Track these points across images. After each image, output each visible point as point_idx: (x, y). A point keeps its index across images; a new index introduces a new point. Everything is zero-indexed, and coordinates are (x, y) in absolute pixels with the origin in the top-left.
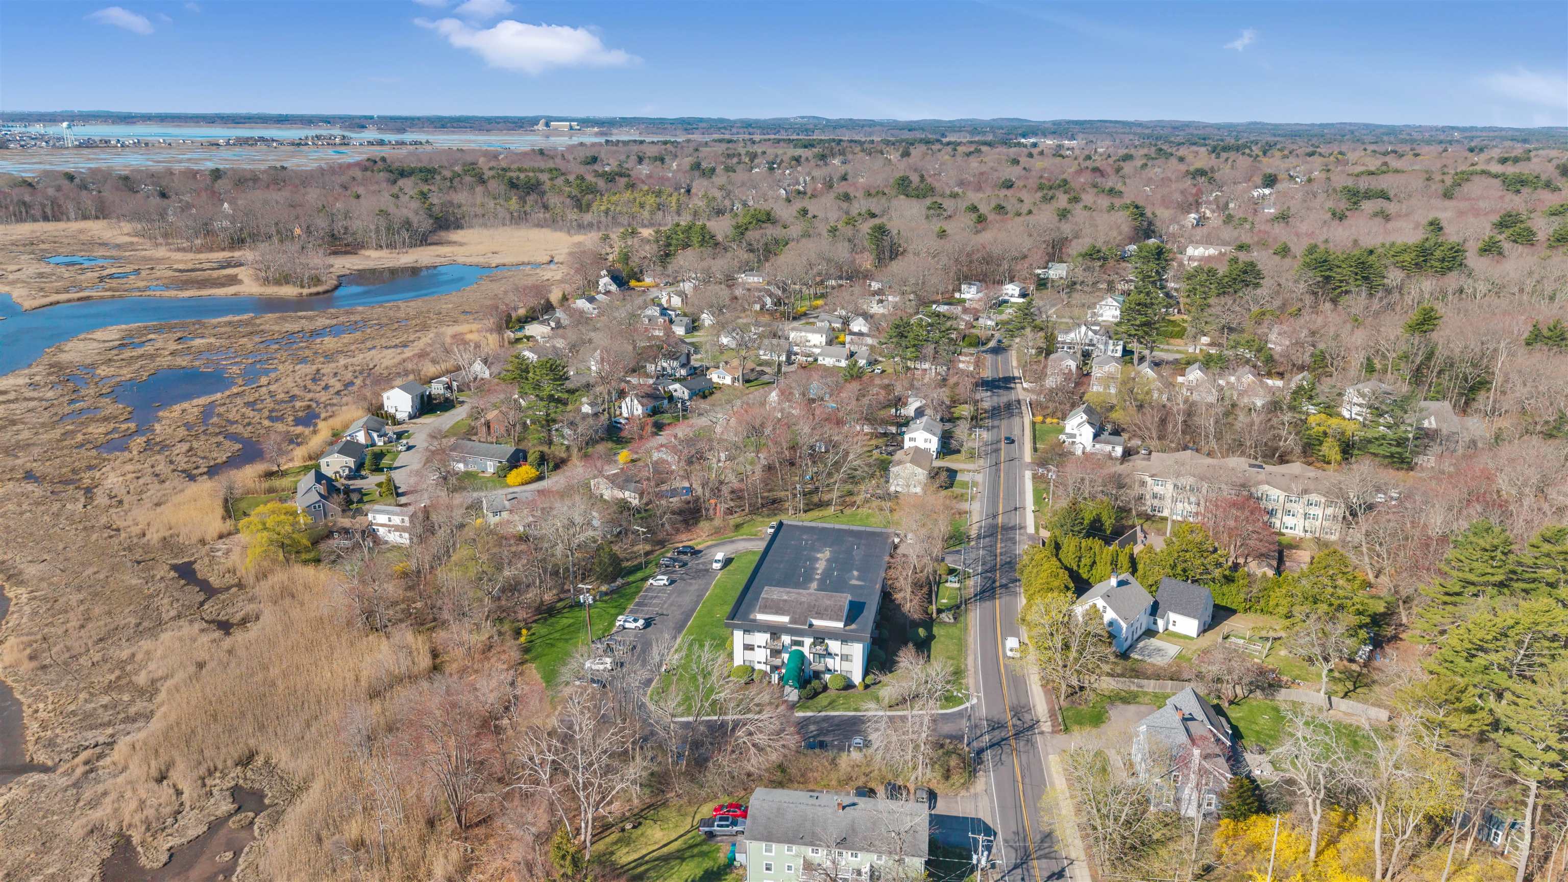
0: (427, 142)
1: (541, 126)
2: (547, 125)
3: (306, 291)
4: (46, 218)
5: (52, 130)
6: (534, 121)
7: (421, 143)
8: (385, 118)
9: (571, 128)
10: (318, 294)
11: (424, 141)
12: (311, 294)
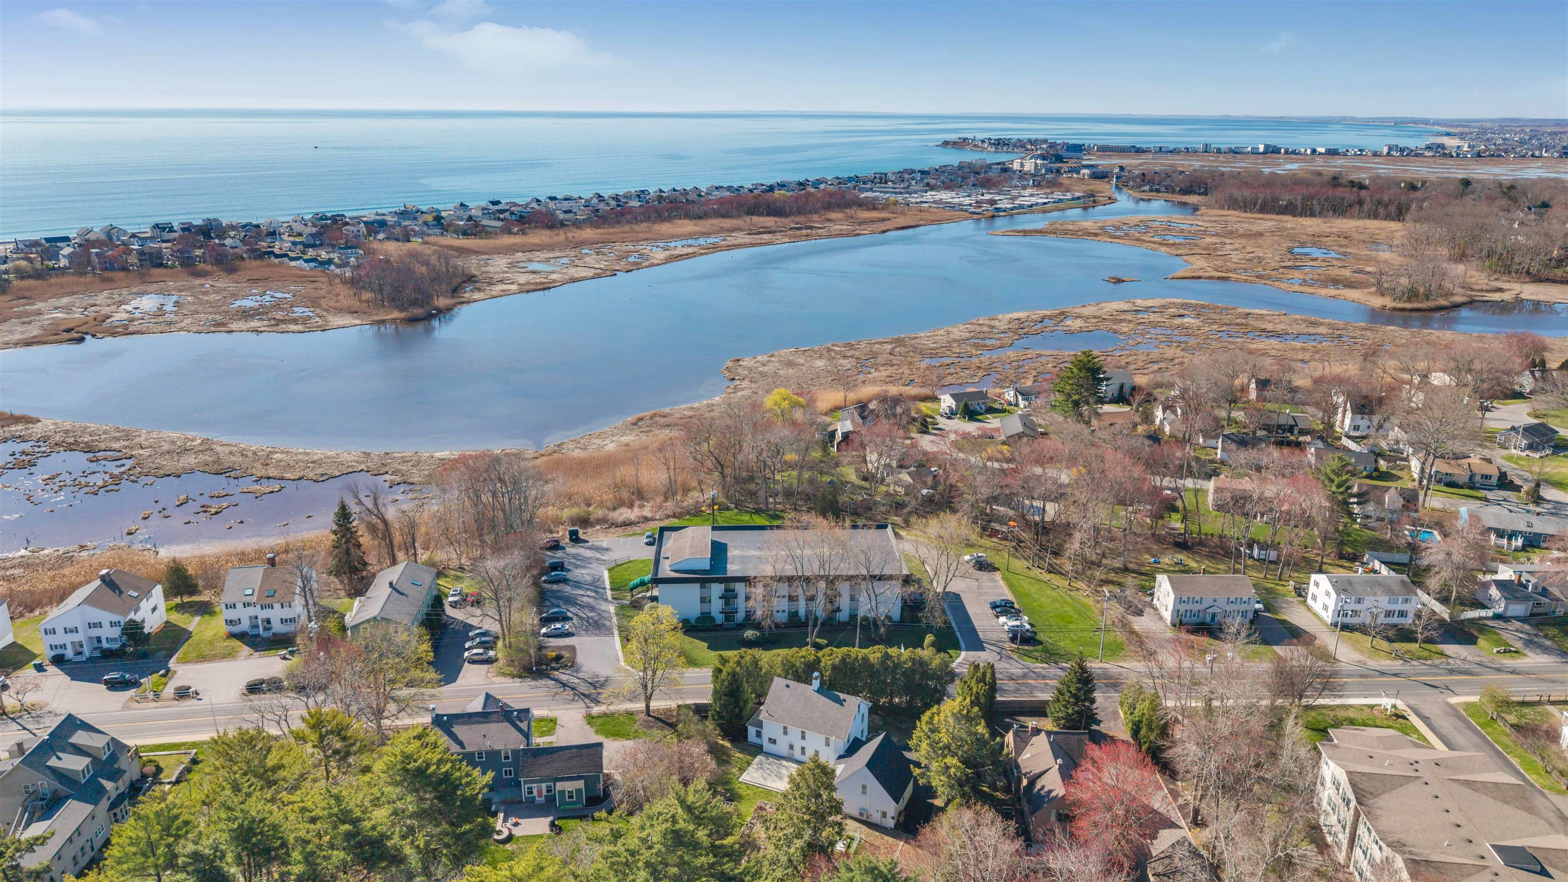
10: (1400, 309)
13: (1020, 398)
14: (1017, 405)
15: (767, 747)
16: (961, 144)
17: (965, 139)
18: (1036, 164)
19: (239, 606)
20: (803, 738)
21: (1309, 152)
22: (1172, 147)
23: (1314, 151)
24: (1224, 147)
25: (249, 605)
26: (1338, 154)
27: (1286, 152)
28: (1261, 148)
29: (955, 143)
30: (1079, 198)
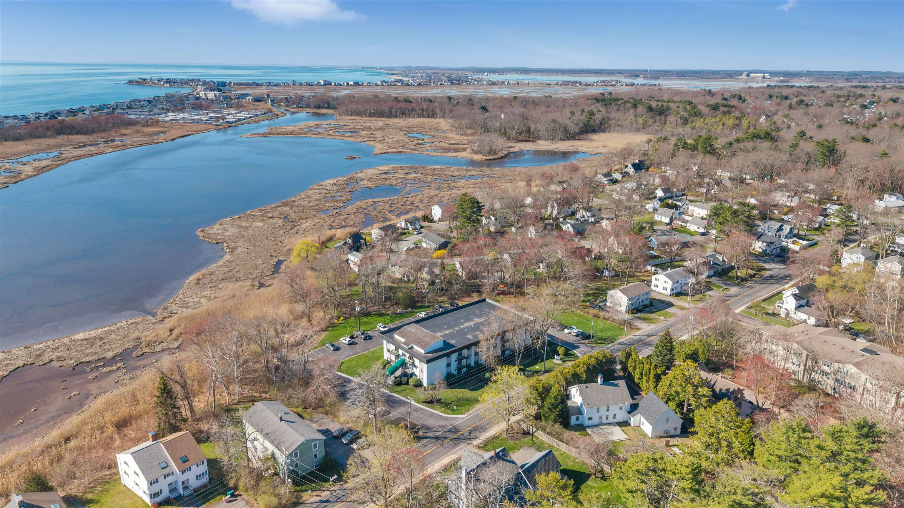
0: (659, 85)
1: (744, 76)
2: (748, 75)
3: (485, 158)
4: (429, 117)
5: (480, 76)
6: (740, 73)
7: (655, 85)
8: (654, 71)
9: (764, 77)
10: (490, 160)
11: (657, 84)
12: (487, 160)
13: (409, 224)
14: (407, 229)
15: (587, 423)
16: (142, 82)
17: (144, 80)
18: (215, 94)
19: (161, 479)
20: (608, 410)
21: (345, 84)
22: (275, 83)
23: (348, 84)
24: (303, 82)
25: (168, 475)
26: (360, 85)
27: (335, 84)
28: (322, 83)
29: (137, 82)
30: (265, 113)
